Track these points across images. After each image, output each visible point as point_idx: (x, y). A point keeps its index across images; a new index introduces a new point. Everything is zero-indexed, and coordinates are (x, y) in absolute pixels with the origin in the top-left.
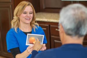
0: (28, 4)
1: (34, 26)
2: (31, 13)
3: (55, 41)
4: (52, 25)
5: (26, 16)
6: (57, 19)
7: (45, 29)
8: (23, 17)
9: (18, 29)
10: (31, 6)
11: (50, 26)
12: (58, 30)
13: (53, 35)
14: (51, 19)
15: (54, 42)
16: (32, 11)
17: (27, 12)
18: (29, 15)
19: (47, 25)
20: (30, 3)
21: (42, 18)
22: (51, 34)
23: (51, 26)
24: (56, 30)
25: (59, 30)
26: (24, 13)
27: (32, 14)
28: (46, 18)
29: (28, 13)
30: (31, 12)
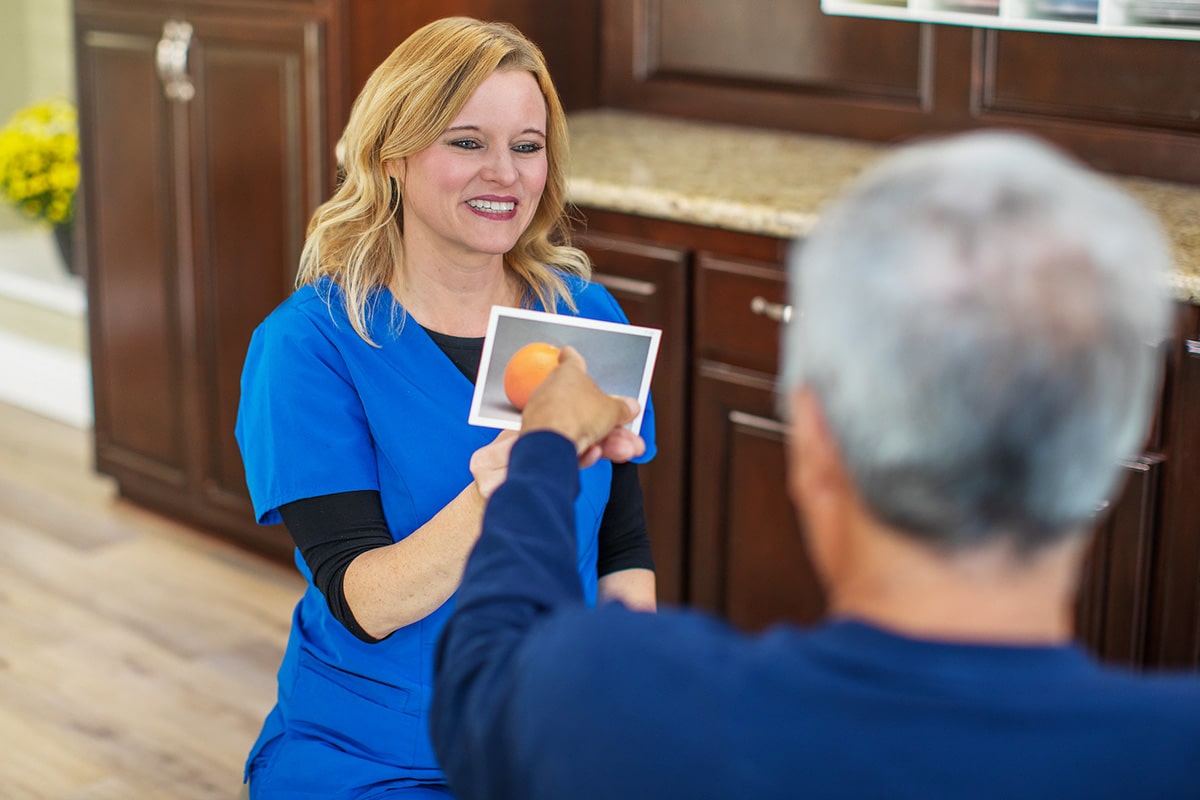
0: (507, 50)
1: (542, 283)
2: (534, 148)
3: (740, 418)
4: (719, 254)
5: (480, 175)
6: (765, 200)
7: (645, 288)
8: (447, 187)
9: (380, 301)
10: (536, 75)
11: (691, 260)
12: (775, 311)
13: (717, 357)
14: (712, 195)
15: (732, 425)
16: (540, 124)
17: (490, 136)
18: (507, 166)
19: (670, 255)
20: (527, 45)
21: (615, 180)
22: (702, 342)
23: (708, 262)
24: (758, 305)
25: (788, 313)
26: (456, 143)
27: (542, 153)
28: (661, 183)
29: (502, 144)
30: (532, 137)
